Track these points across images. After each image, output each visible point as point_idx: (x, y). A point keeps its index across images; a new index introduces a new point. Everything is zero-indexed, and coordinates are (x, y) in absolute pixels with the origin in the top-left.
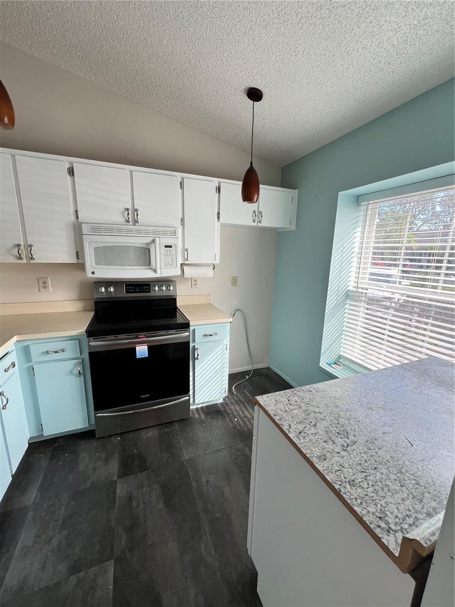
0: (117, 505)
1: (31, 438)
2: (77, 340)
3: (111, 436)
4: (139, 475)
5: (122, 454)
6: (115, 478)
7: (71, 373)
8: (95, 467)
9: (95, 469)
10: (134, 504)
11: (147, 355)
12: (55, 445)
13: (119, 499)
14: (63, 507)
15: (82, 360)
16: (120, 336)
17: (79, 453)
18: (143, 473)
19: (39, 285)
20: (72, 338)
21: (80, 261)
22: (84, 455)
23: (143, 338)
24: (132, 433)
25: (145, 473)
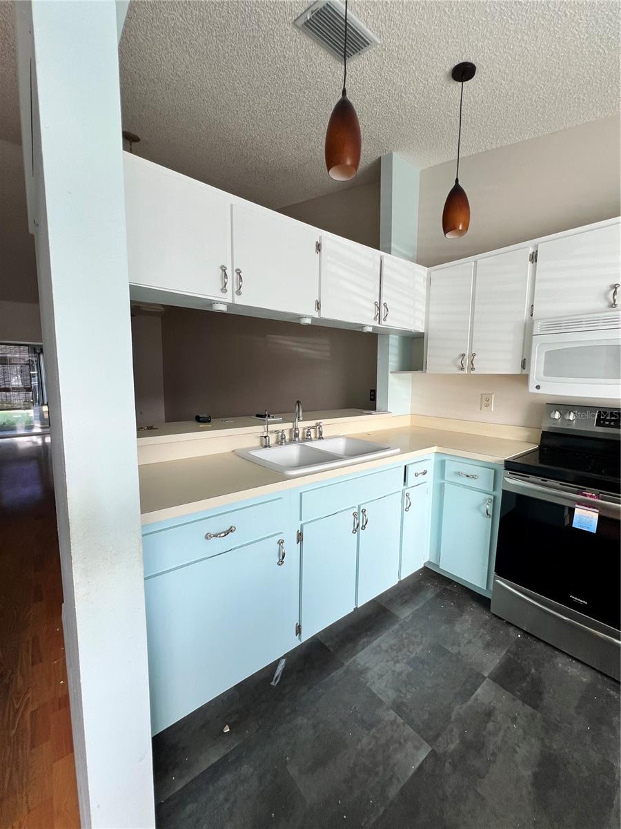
0: (469, 703)
1: (429, 562)
2: (493, 469)
3: (512, 625)
4: (519, 702)
5: (512, 657)
6: (486, 674)
7: (479, 508)
8: (471, 640)
9: (470, 642)
10: (490, 726)
11: (593, 529)
12: (448, 587)
13: (476, 700)
14: (421, 647)
15: (494, 497)
16: (550, 482)
17: (464, 612)
18: (526, 705)
19: (481, 402)
20: (488, 466)
21: (525, 372)
22: (467, 617)
23: (591, 496)
24: (542, 645)
25: (528, 709)
